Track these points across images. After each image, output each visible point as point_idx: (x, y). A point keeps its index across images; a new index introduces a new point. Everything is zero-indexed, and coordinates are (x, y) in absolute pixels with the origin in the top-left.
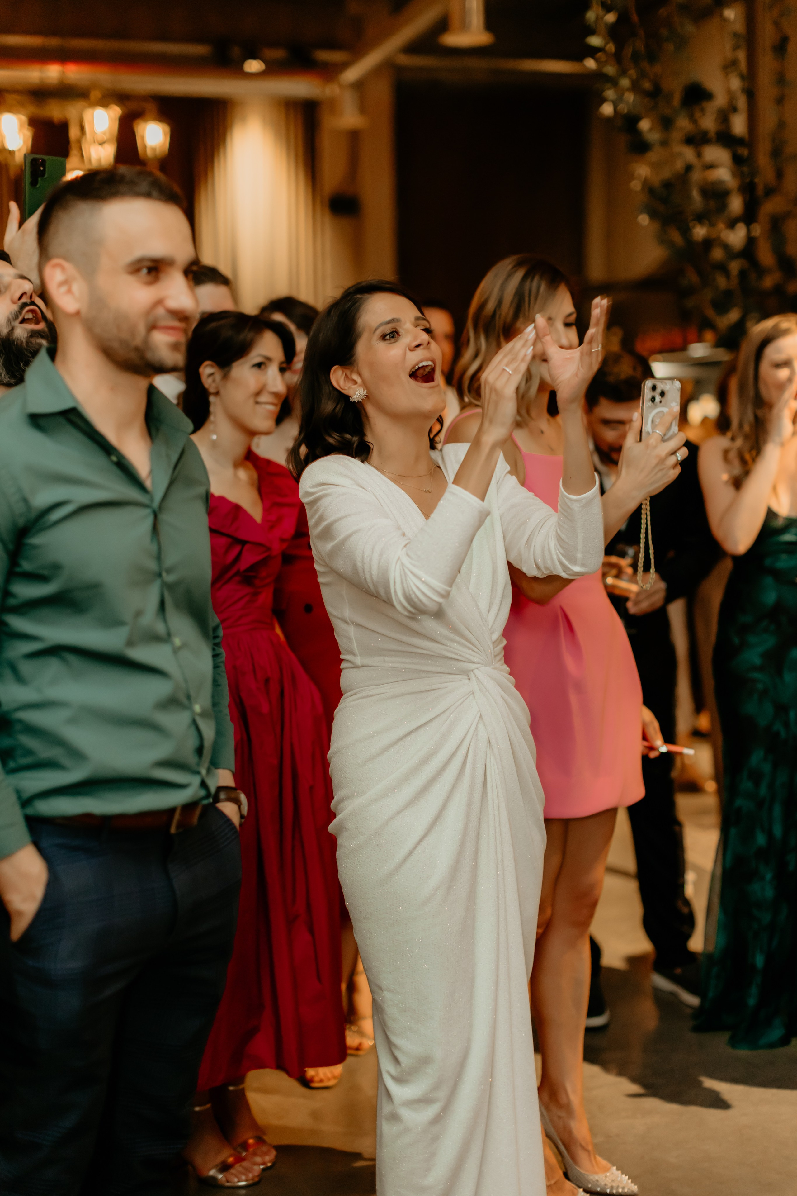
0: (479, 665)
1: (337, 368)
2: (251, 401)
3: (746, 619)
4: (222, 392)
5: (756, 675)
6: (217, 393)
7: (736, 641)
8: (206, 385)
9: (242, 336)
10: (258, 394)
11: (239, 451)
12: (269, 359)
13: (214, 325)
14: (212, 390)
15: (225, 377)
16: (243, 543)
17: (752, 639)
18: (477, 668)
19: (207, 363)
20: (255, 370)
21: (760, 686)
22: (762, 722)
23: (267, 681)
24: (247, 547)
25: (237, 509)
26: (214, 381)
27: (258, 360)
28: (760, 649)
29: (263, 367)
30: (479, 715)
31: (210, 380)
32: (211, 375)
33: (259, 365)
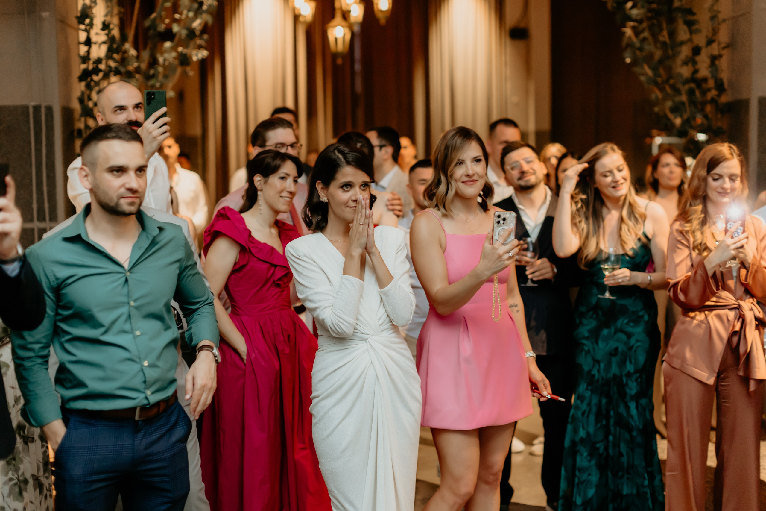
0: (371, 336)
1: (320, 182)
2: (278, 196)
3: (583, 309)
4: (264, 190)
5: (584, 342)
6: (261, 190)
7: (578, 321)
8: (256, 186)
9: (275, 163)
10: (281, 192)
11: (272, 220)
12: (288, 175)
13: (262, 156)
14: (259, 188)
15: (265, 182)
16: (275, 266)
17: (585, 321)
18: (369, 338)
19: (258, 175)
20: (281, 181)
21: (586, 348)
22: (586, 368)
23: (289, 336)
24: (277, 268)
25: (272, 249)
26: (260, 184)
27: (282, 175)
28: (588, 328)
29: (285, 179)
30: (370, 361)
31: (258, 183)
32: (260, 180)
33: (282, 178)
